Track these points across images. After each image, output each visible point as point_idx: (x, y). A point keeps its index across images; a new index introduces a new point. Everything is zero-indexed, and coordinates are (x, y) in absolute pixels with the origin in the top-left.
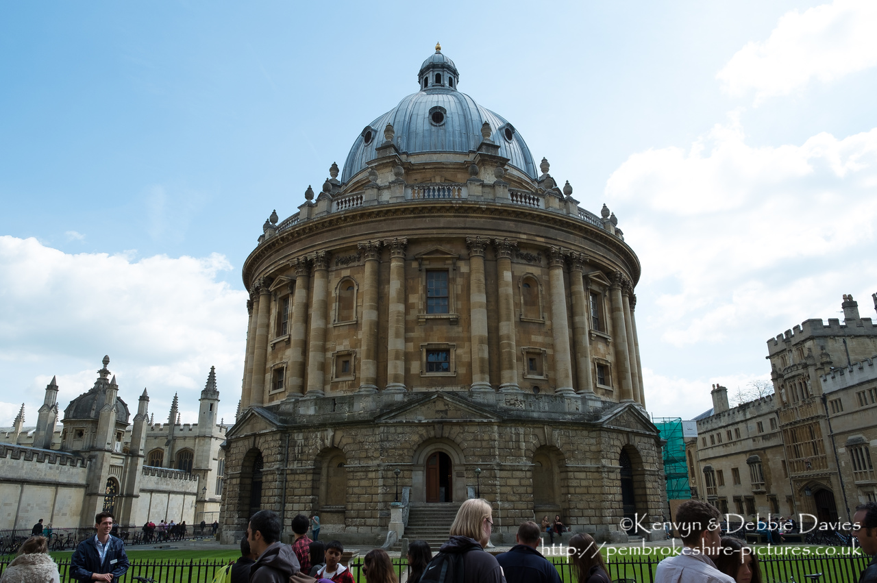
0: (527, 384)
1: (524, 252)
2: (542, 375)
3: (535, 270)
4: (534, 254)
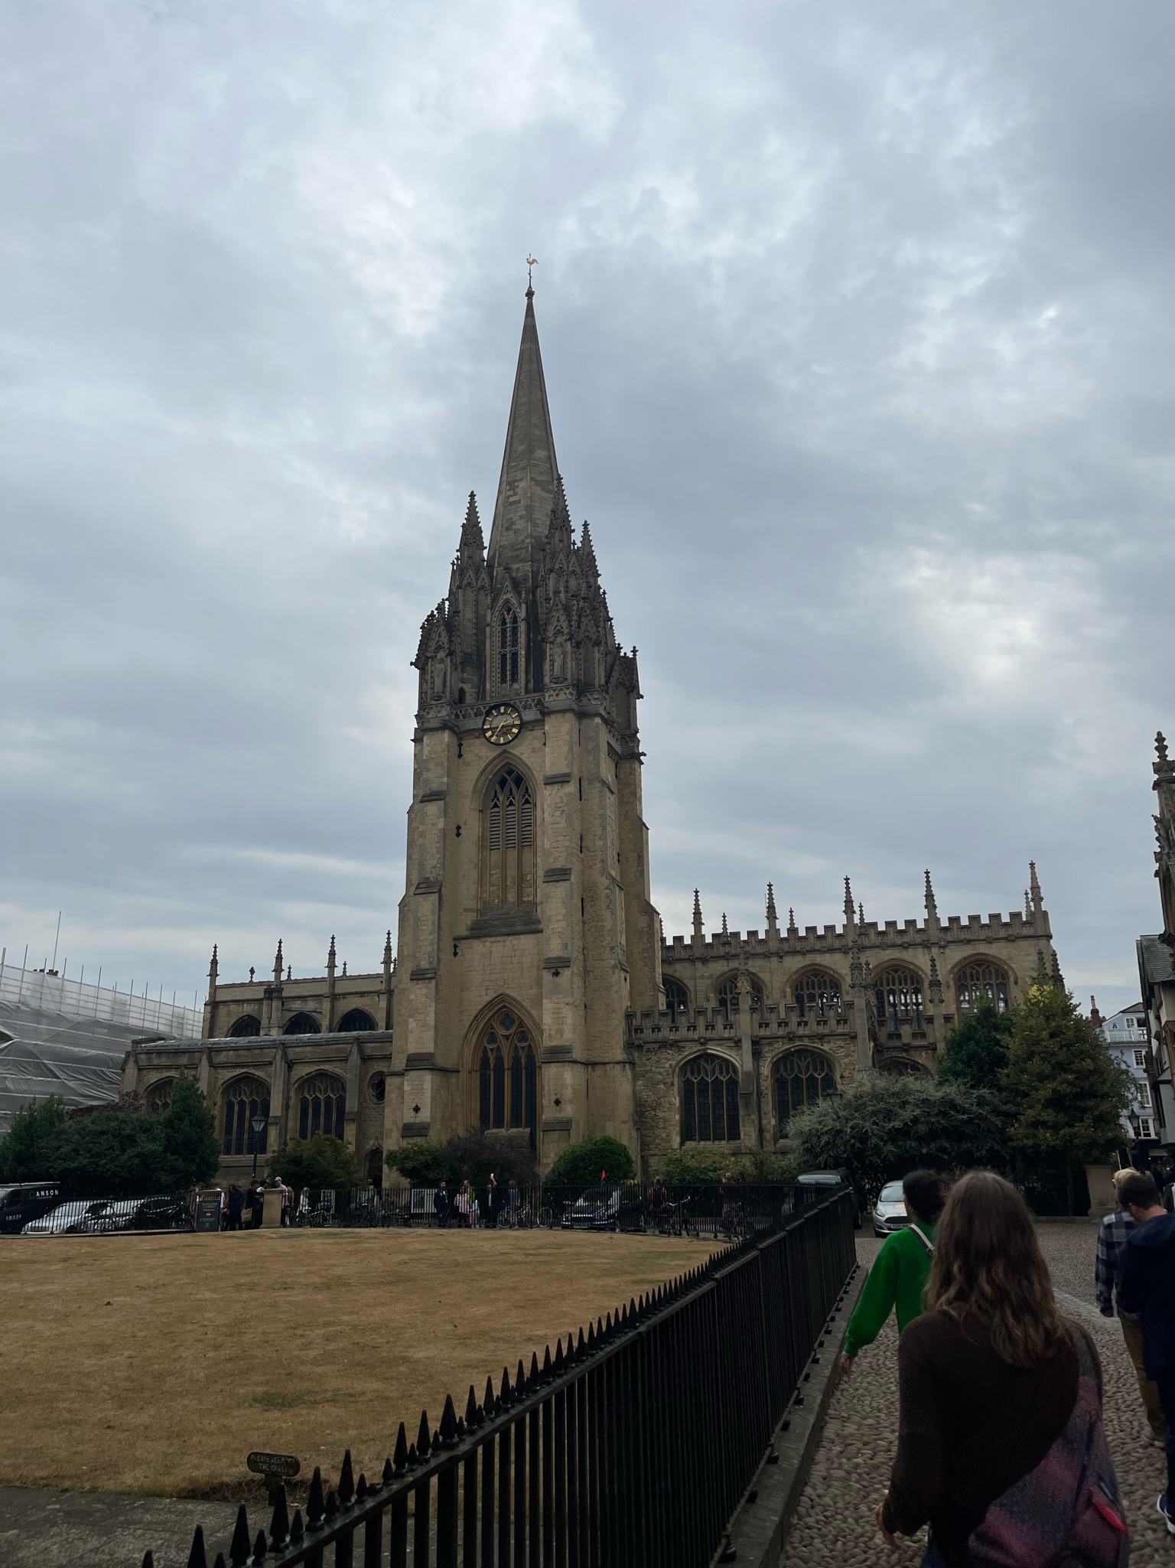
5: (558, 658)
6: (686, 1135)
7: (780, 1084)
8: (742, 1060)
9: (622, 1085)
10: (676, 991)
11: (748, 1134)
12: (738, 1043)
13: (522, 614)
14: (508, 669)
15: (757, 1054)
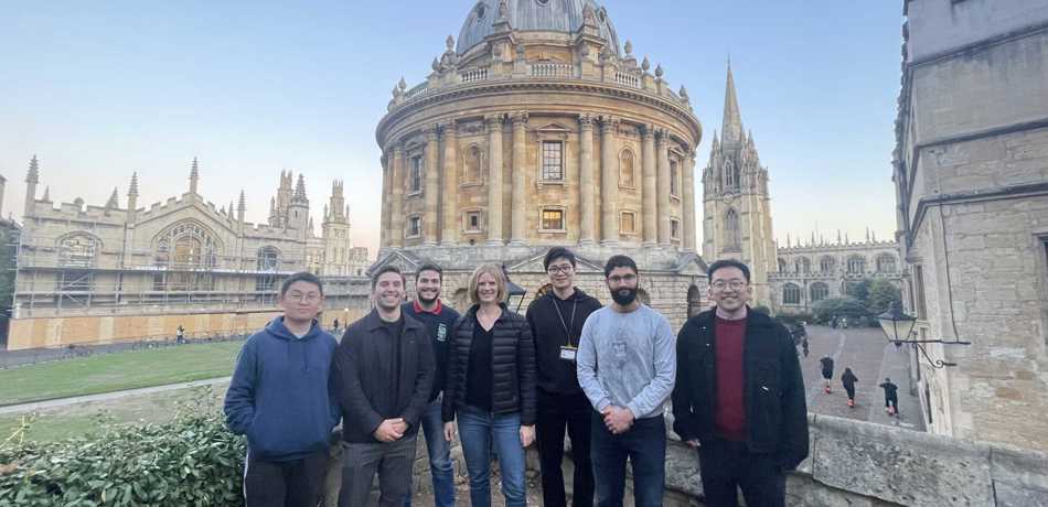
0: (465, 238)
1: (468, 125)
2: (478, 229)
3: (478, 140)
4: (477, 124)
5: (745, 179)
6: (785, 301)
7: (812, 292)
8: (801, 285)
9: (767, 290)
10: (782, 262)
11: (802, 303)
12: (799, 280)
13: (732, 165)
14: (729, 181)
15: (805, 283)
